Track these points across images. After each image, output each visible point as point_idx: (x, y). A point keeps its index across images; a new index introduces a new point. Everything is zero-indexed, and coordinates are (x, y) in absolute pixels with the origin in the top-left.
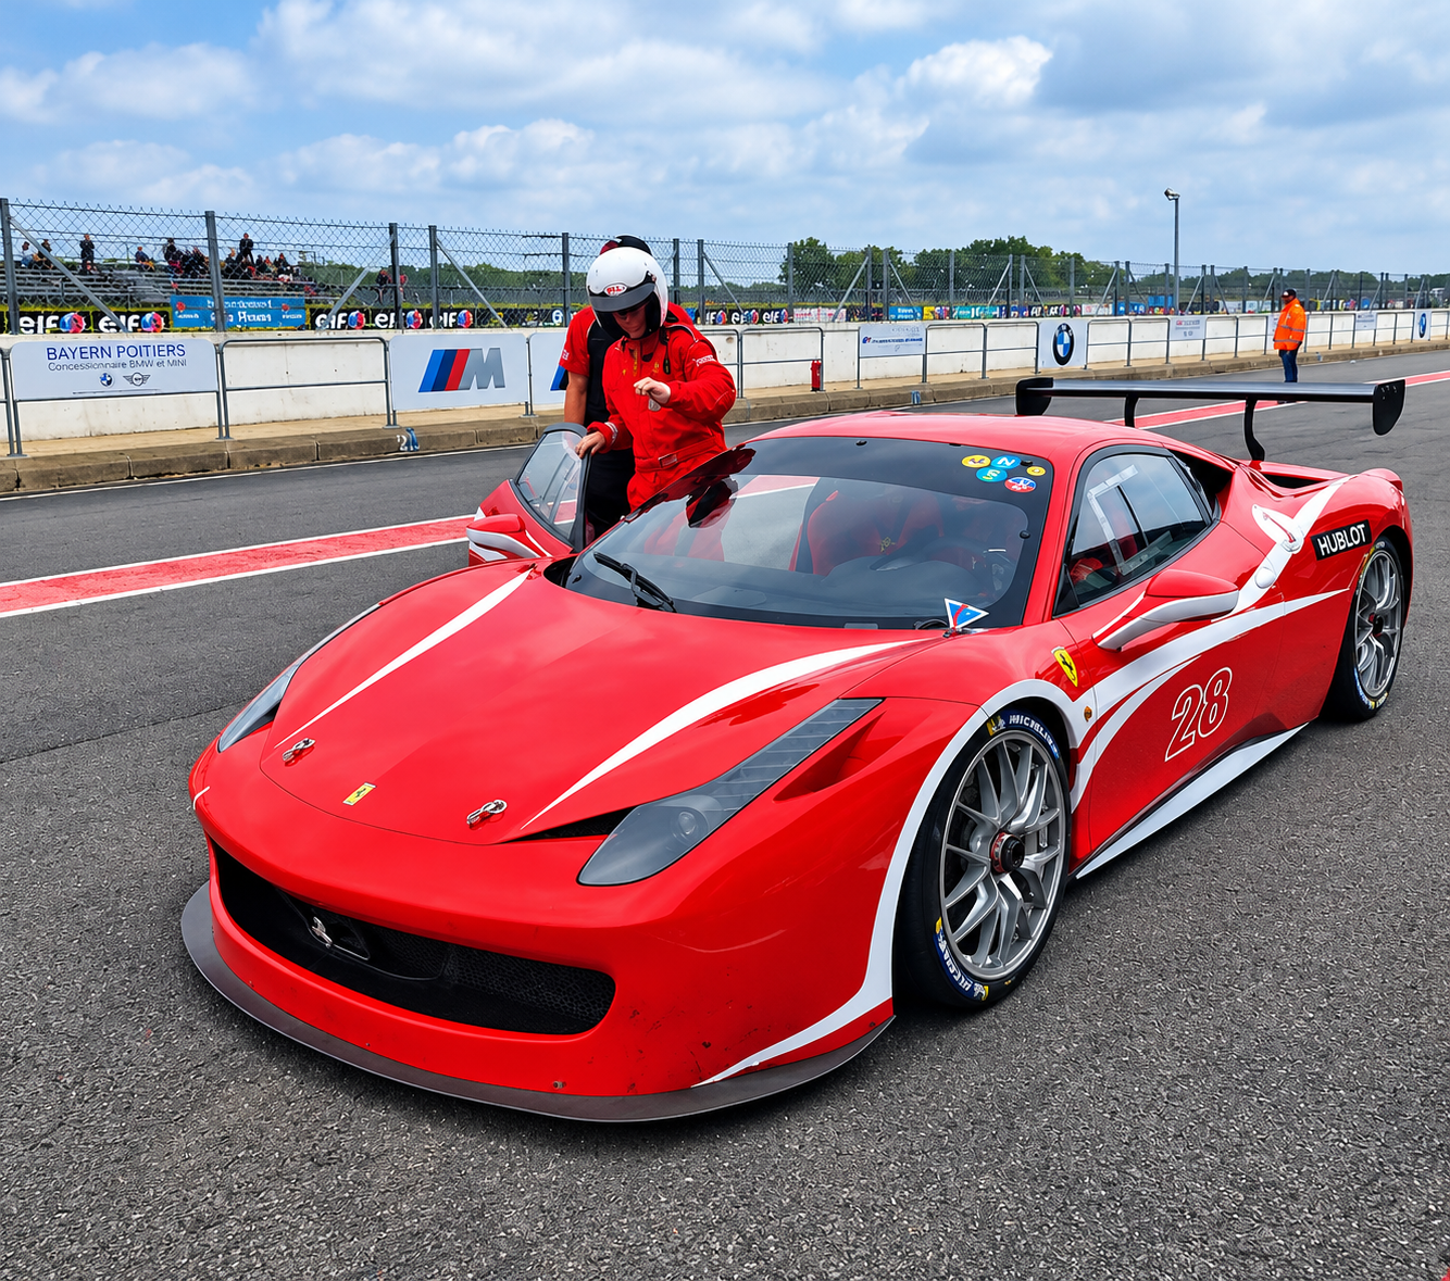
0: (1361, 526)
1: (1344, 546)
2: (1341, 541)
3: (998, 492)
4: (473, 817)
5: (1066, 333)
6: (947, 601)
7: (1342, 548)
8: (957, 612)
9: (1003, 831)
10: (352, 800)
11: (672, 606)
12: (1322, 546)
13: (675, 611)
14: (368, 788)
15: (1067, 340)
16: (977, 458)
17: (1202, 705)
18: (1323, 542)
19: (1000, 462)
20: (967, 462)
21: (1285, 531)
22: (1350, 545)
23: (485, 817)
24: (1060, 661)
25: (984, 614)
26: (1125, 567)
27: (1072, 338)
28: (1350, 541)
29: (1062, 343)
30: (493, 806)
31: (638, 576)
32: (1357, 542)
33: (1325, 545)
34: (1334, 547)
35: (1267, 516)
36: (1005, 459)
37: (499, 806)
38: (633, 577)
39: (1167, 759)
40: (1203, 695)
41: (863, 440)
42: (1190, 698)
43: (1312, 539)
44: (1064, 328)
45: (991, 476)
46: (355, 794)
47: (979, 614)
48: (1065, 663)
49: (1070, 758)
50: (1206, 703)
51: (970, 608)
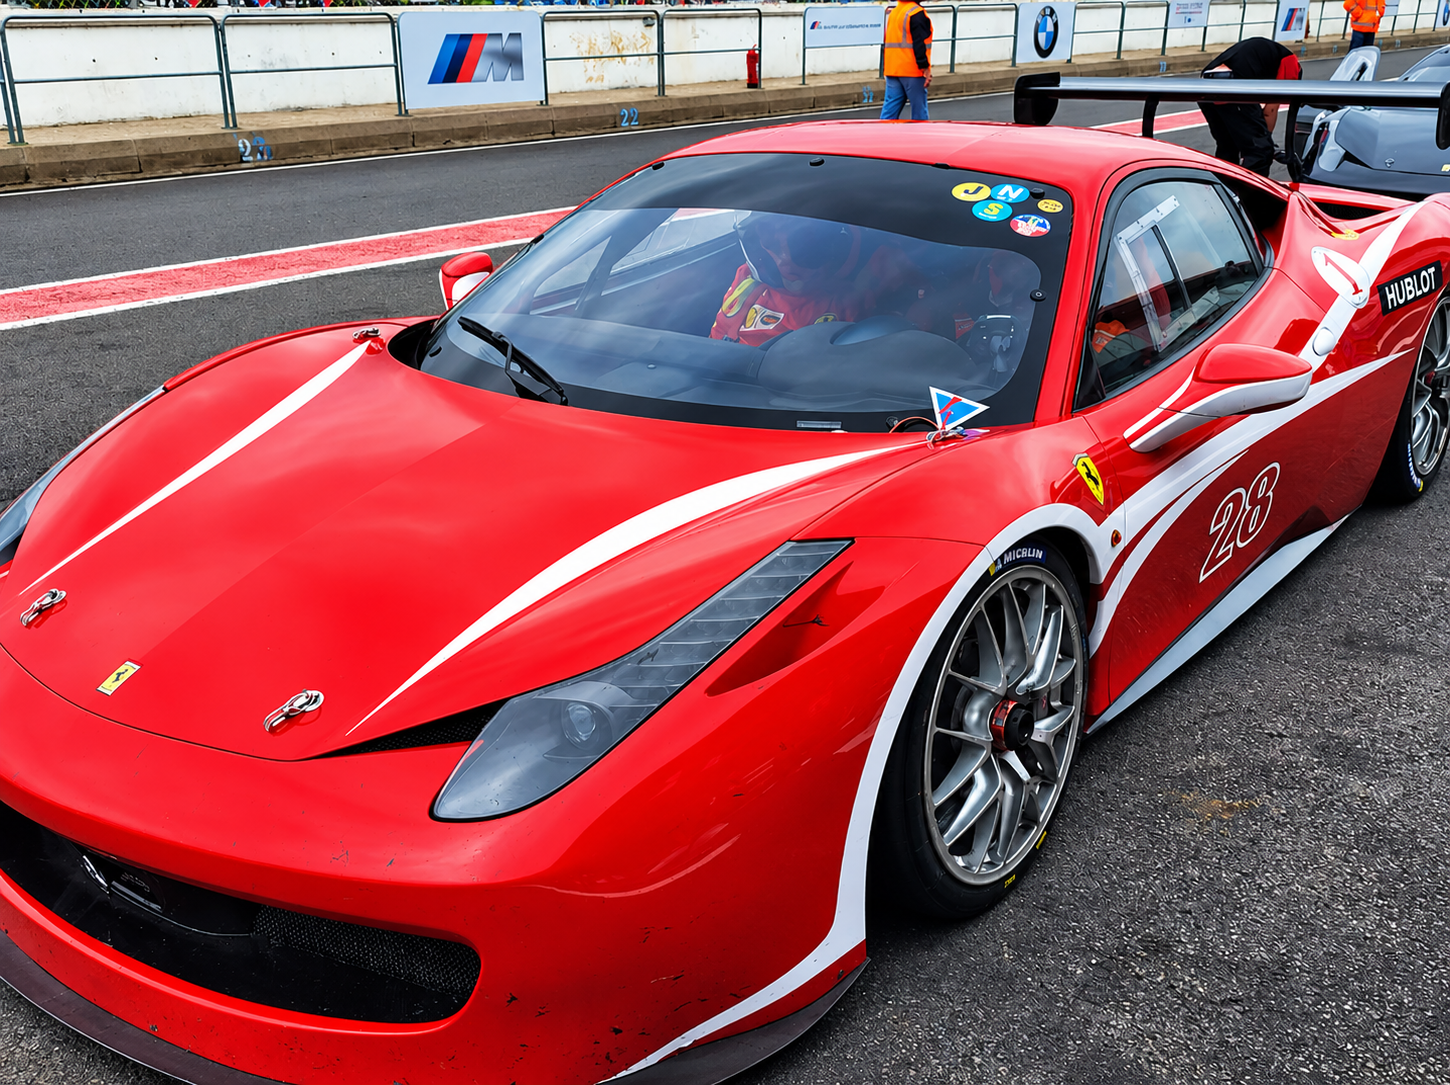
0: (1432, 270)
1: (1413, 295)
2: (1410, 289)
3: (1000, 234)
4: (275, 719)
5: (1049, 18)
6: (934, 391)
7: (1410, 297)
8: (947, 405)
9: (1006, 698)
10: (109, 686)
11: (562, 395)
12: (1390, 297)
13: (565, 403)
14: (129, 669)
15: (1050, 28)
16: (972, 186)
17: (1244, 510)
18: (1390, 292)
19: (1002, 192)
20: (959, 192)
21: (1348, 278)
22: (1419, 293)
23: (291, 718)
24: (1083, 471)
25: (982, 408)
26: (1161, 332)
27: (1056, 25)
28: (1420, 288)
29: (1044, 30)
30: (303, 700)
31: (514, 349)
32: (1426, 290)
33: (1393, 296)
34: (1401, 298)
35: (1328, 260)
36: (1008, 188)
37: (311, 700)
38: (510, 349)
39: (1202, 578)
40: (1246, 499)
41: (818, 159)
42: (1231, 505)
43: (1378, 289)
44: (1048, 12)
45: (992, 213)
46: (114, 676)
47: (976, 408)
48: (1089, 475)
49: (1090, 595)
50: (1248, 508)
51: (964, 400)
